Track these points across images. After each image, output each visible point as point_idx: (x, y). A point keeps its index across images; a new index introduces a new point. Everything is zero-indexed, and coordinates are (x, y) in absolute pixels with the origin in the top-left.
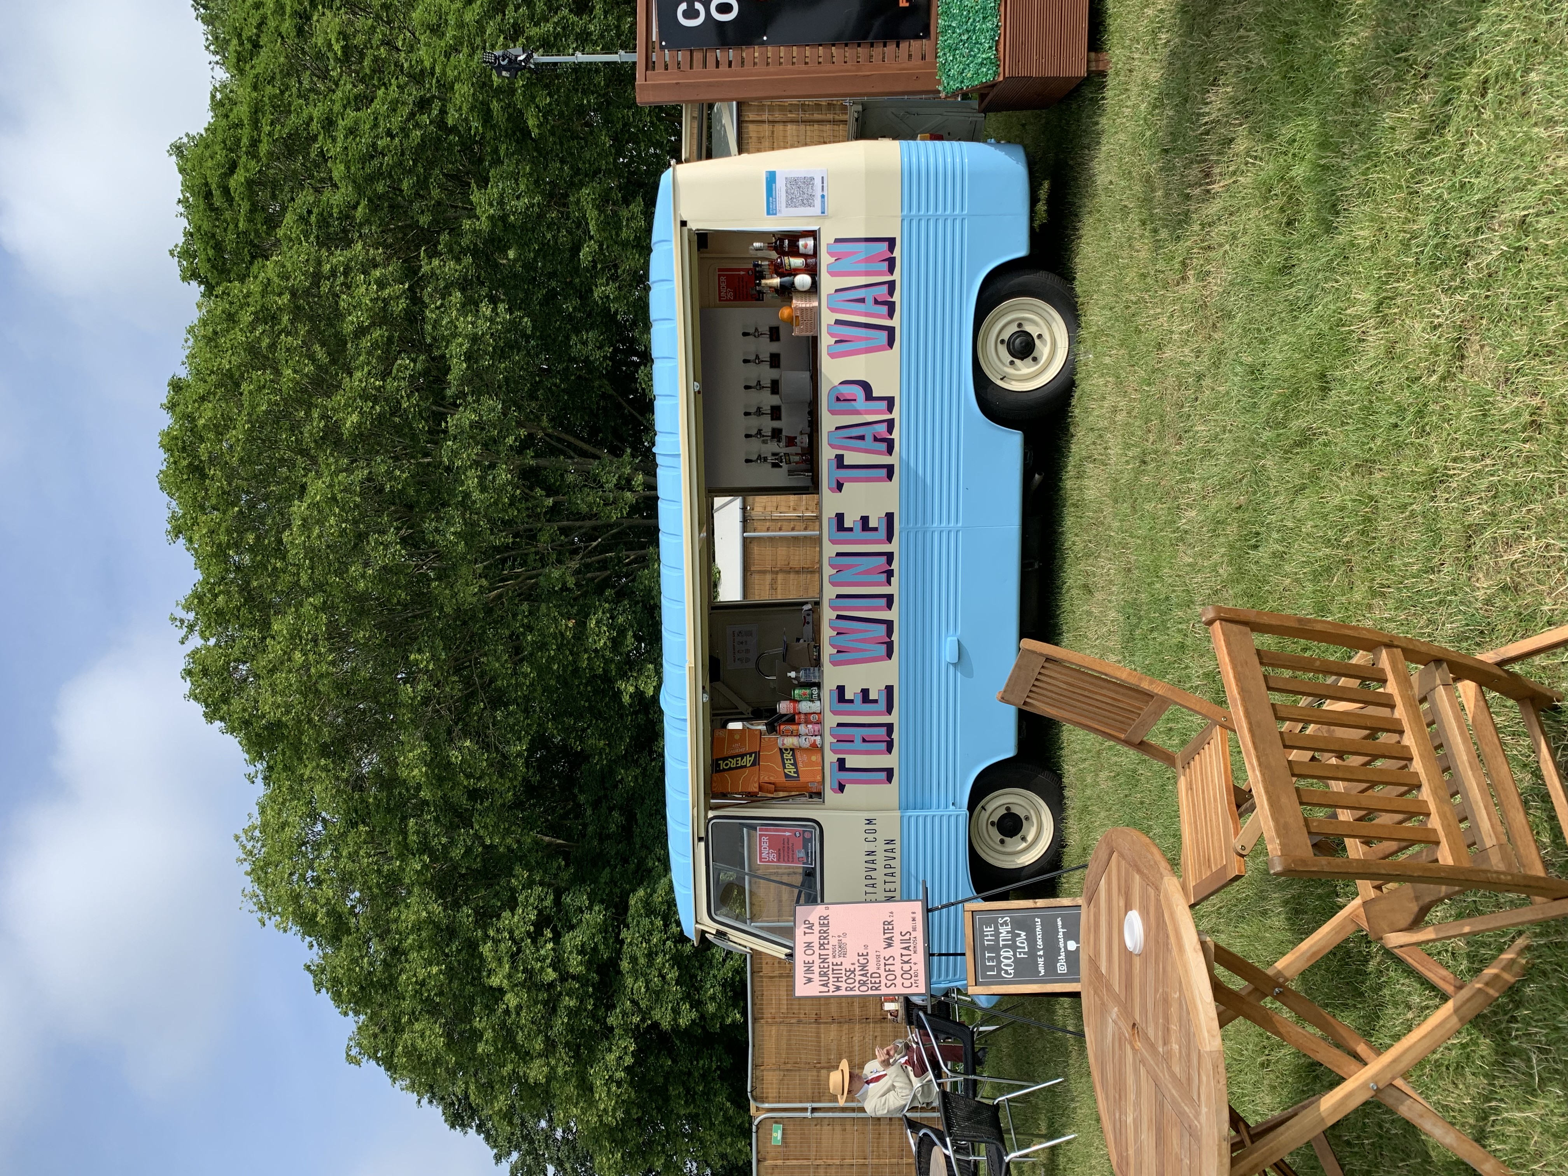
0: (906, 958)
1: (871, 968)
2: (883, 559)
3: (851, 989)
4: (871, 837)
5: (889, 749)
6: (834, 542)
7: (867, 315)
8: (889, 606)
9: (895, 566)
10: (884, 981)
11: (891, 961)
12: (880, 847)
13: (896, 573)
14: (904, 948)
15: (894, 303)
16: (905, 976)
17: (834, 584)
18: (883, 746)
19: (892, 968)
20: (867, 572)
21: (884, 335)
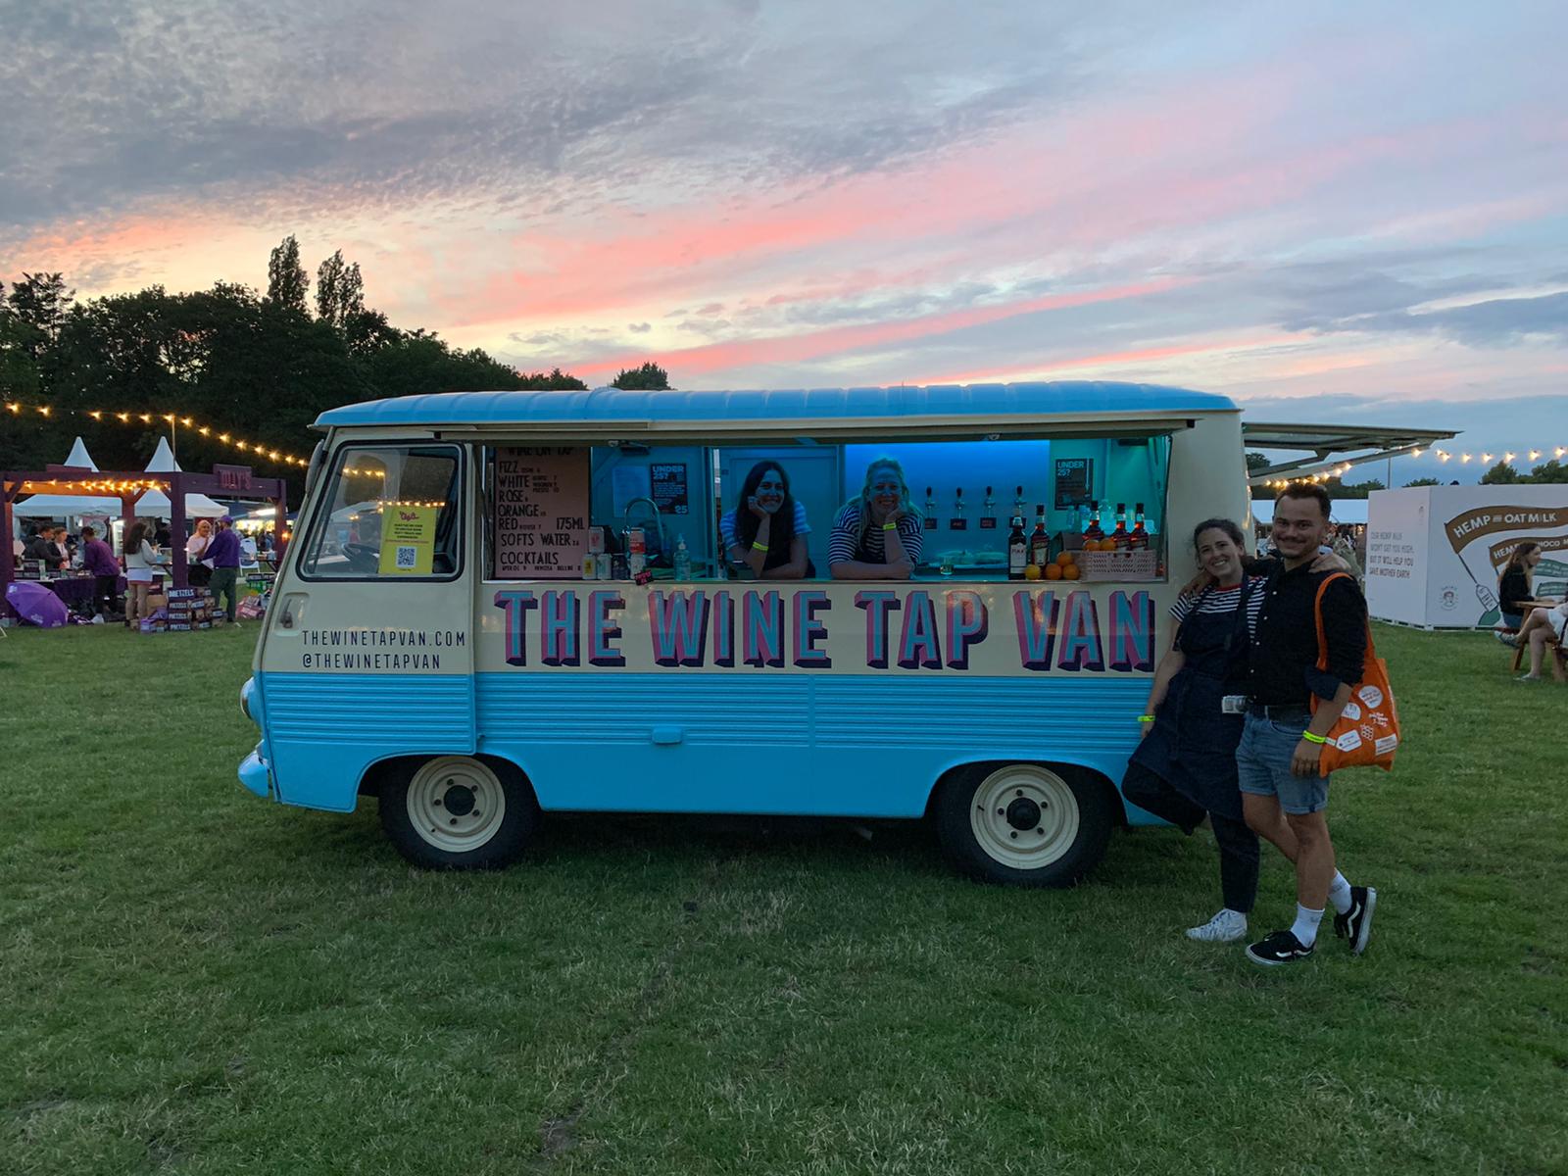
0: (530, 558)
1: (522, 520)
2: (775, 655)
3: (501, 497)
4: (442, 639)
5: (548, 661)
6: (796, 597)
7: (1065, 638)
8: (720, 662)
9: (768, 669)
10: (507, 532)
11: (528, 541)
12: (430, 650)
13: (759, 670)
14: (541, 557)
15: (1078, 670)
16: (512, 556)
17: (747, 597)
18: (552, 654)
19: (522, 542)
20: (760, 636)
21: (1040, 657)
